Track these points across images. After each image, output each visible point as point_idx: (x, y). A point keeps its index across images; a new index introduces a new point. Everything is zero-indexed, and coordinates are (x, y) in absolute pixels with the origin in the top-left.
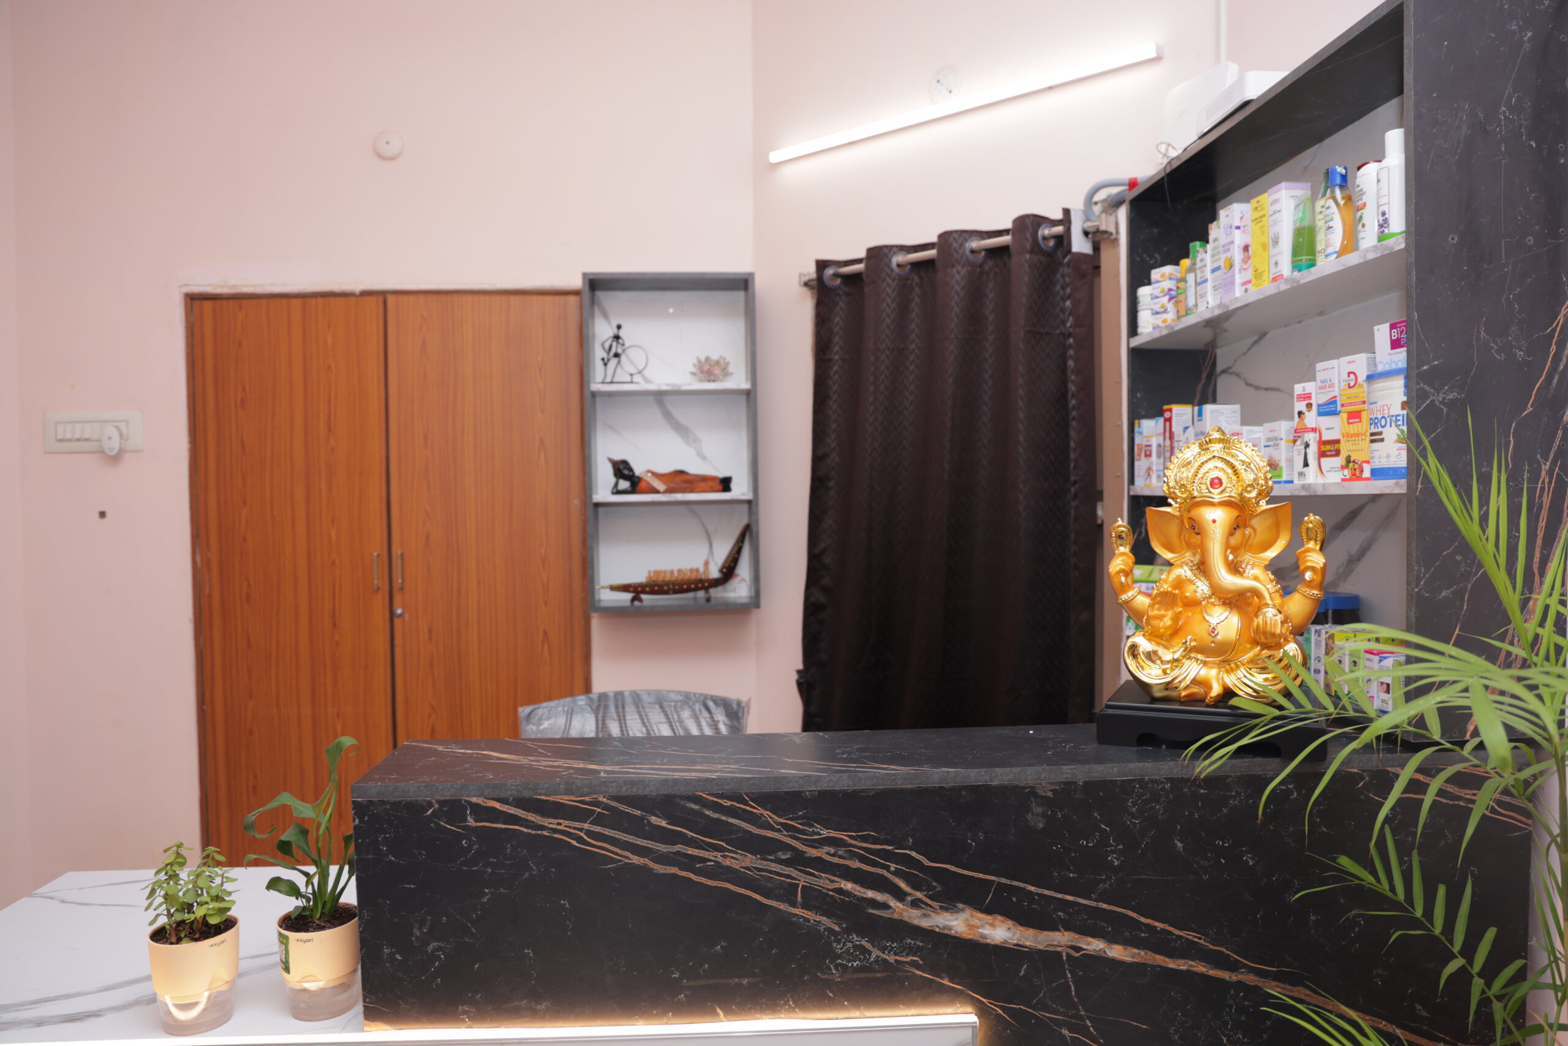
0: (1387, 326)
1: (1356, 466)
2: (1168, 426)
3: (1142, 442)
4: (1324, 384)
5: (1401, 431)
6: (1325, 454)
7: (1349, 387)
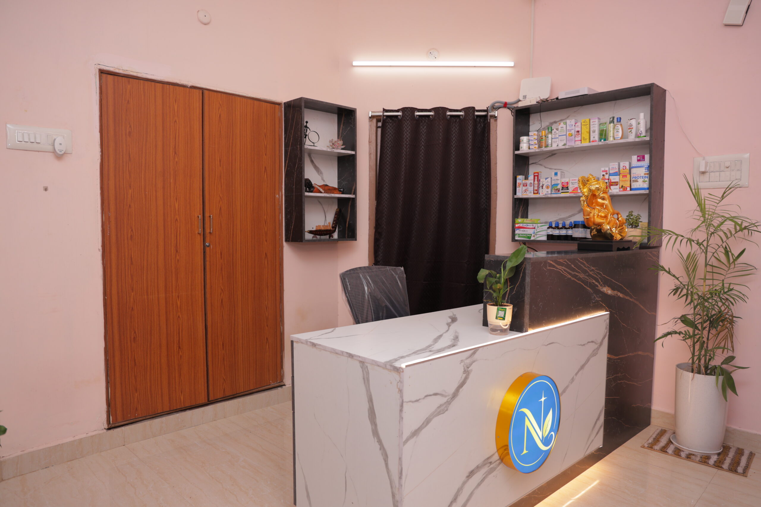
0: (636, 156)
1: (625, 187)
2: (536, 177)
3: (521, 182)
4: (613, 168)
5: (644, 180)
6: (612, 185)
7: (623, 169)
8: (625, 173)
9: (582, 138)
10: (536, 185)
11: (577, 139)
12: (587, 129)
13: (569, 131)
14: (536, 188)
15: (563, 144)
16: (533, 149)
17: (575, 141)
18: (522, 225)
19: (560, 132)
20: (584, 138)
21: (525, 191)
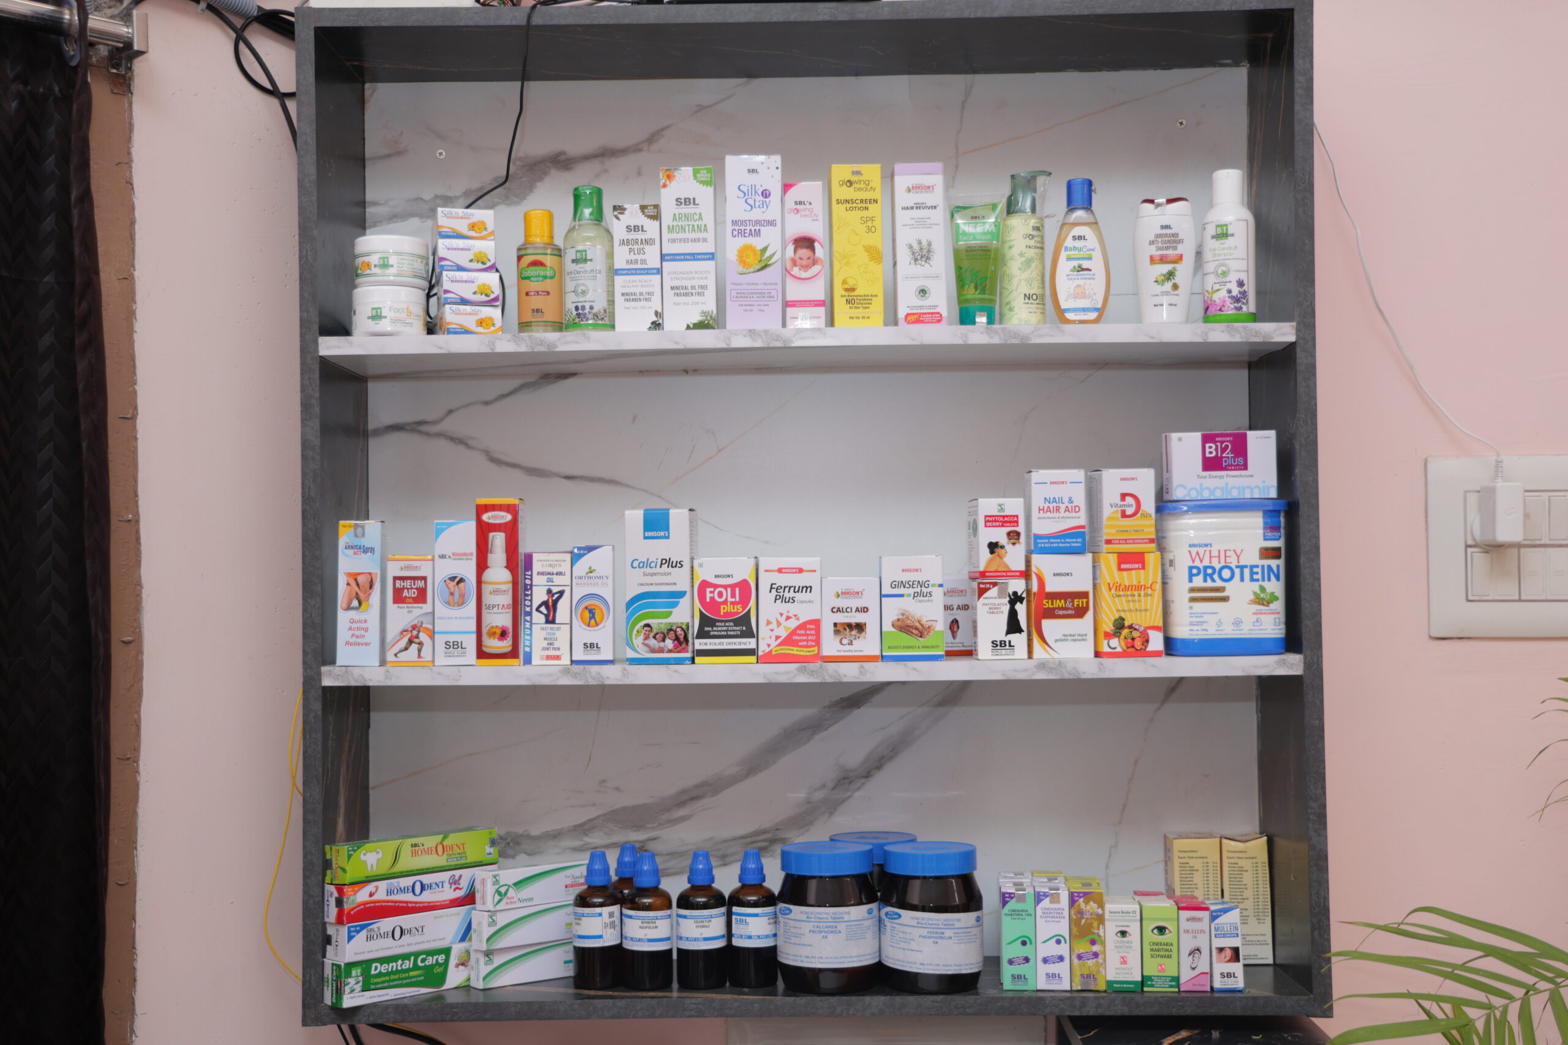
0: (1197, 437)
1: (1135, 634)
2: (498, 540)
3: (376, 570)
4: (1052, 506)
5: (1262, 589)
6: (1051, 614)
7: (1124, 515)
8: (1134, 541)
9: (838, 291)
10: (496, 592)
11: (795, 291)
12: (869, 230)
13: (742, 233)
14: (504, 619)
15: (696, 318)
16: (467, 332)
17: (787, 304)
18: (390, 892)
19: (671, 229)
20: (853, 290)
21: (413, 636)
